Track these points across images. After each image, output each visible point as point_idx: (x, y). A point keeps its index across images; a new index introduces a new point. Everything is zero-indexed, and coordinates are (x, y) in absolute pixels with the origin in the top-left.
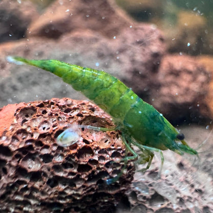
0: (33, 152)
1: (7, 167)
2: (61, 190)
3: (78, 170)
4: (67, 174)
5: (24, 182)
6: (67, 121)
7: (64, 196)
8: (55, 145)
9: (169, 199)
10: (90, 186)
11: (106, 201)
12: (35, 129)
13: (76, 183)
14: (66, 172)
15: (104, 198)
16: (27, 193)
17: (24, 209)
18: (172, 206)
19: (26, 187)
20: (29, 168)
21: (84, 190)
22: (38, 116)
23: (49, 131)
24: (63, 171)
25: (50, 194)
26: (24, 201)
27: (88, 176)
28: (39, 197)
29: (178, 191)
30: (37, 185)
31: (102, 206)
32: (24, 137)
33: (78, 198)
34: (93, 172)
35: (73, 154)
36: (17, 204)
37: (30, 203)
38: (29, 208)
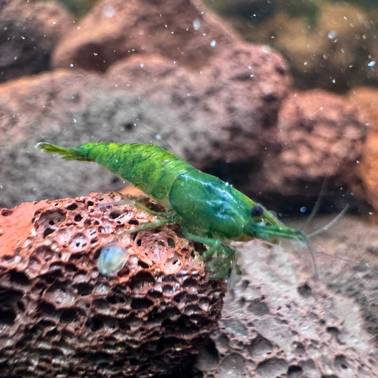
0: (62, 280)
1: (25, 301)
2: (107, 335)
3: (131, 306)
4: (115, 312)
5: (50, 323)
6: (112, 233)
7: (113, 343)
8: (95, 269)
9: (280, 345)
10: (152, 330)
11: (178, 349)
12: (64, 246)
13: (130, 324)
14: (113, 309)
15: (175, 345)
16: (57, 338)
17: (54, 361)
18: (285, 356)
19: (55, 330)
20: (58, 303)
21: (142, 335)
22: (68, 225)
23: (85, 248)
24: (108, 307)
25: (92, 341)
26: (52, 350)
27: (149, 315)
28: (75, 344)
29: (295, 333)
30: (71, 327)
31: (173, 357)
32: (48, 256)
33: (135, 346)
34: (156, 309)
35: (123, 283)
36: (43, 355)
37: (61, 353)
38: (61, 359)
